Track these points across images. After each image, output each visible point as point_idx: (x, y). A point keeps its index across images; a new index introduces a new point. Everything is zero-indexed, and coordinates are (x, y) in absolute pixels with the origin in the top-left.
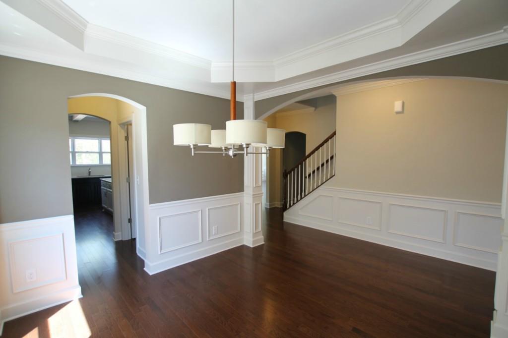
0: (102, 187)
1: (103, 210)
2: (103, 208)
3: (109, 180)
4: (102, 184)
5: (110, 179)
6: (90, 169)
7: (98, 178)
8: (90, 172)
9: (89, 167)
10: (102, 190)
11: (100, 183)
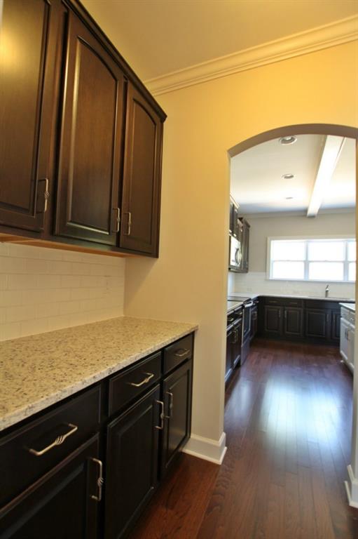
0: (342, 319)
1: (342, 361)
2: (341, 357)
3: (352, 307)
4: (342, 314)
5: (354, 305)
6: (327, 287)
7: (337, 302)
8: (327, 291)
9: (328, 284)
10: (342, 325)
11: (339, 310)
